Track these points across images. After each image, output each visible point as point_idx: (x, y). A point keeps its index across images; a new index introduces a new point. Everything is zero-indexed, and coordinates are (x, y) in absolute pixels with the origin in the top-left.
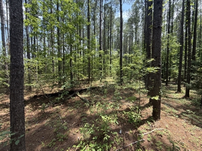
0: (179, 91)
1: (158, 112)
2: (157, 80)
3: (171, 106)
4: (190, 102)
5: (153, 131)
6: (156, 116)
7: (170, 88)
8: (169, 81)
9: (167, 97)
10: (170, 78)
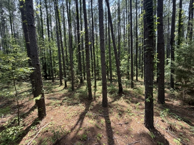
0: (61, 84)
1: (42, 111)
2: (38, 79)
3: (56, 99)
4: (67, 90)
5: (38, 133)
6: (42, 115)
7: (56, 84)
8: (55, 78)
9: (53, 92)
10: (55, 76)
